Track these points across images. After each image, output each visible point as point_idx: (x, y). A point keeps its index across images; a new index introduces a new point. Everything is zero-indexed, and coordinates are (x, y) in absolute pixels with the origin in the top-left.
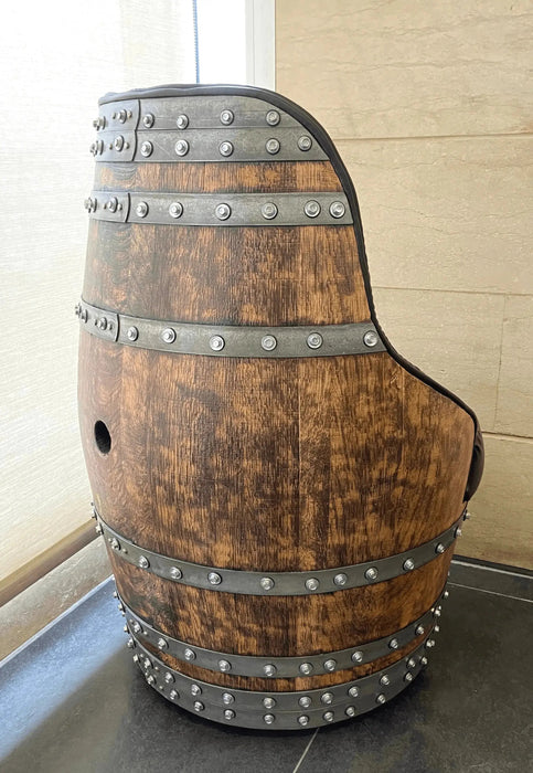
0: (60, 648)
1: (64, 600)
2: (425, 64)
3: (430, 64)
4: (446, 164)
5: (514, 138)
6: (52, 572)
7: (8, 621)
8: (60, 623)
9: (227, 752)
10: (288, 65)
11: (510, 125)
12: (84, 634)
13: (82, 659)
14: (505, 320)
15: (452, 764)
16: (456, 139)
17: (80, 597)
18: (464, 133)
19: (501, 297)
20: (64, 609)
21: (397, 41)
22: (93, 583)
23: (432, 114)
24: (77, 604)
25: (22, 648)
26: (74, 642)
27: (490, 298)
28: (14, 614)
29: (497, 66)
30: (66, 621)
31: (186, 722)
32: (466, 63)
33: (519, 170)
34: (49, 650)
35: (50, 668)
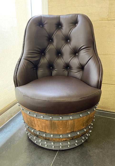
0: (5, 130)
1: (5, 120)
2: (80, 6)
5: (98, 22)
6: (3, 114)
8: (5, 125)
9: (42, 151)
10: (51, 7)
11: (97, 19)
12: (10, 127)
13: (10, 132)
15: (89, 151)
20: (6, 122)
22: (12, 116)
24: (8, 121)
26: (8, 129)
31: (33, 145)
33: (99, 28)
35: (3, 135)
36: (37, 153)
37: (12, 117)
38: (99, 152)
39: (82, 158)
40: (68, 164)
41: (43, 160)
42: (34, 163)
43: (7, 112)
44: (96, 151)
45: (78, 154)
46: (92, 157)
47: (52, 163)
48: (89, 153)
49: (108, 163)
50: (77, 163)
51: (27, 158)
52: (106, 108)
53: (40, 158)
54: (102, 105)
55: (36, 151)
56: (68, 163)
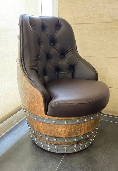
0: (14, 132)
1: (14, 123)
2: (91, 7)
3: (92, 7)
4: (95, 29)
5: (110, 23)
7: (2, 127)
10: (61, 7)
11: (109, 20)
12: (19, 129)
13: (18, 135)
14: (107, 63)
15: (96, 156)
16: (97, 23)
17: (18, 122)
18: (99, 22)
19: (107, 58)
21: (85, 2)
23: (92, 18)
24: (17, 123)
25: (5, 133)
26: (17, 131)
27: (104, 58)
28: (4, 126)
29: (106, 7)
30: (15, 127)
32: (100, 6)
33: (110, 30)
34: (11, 133)
35: (11, 137)
36: (44, 156)
37: (21, 120)
38: (105, 157)
39: (88, 163)
40: (74, 169)
41: (49, 163)
42: (40, 166)
43: (16, 115)
44: (103, 157)
45: (84, 159)
46: (98, 162)
47: (57, 167)
48: (95, 158)
49: (114, 169)
50: (83, 168)
51: (34, 160)
52: (116, 114)
53: (46, 161)
54: (113, 110)
55: (43, 154)
56: (74, 167)
